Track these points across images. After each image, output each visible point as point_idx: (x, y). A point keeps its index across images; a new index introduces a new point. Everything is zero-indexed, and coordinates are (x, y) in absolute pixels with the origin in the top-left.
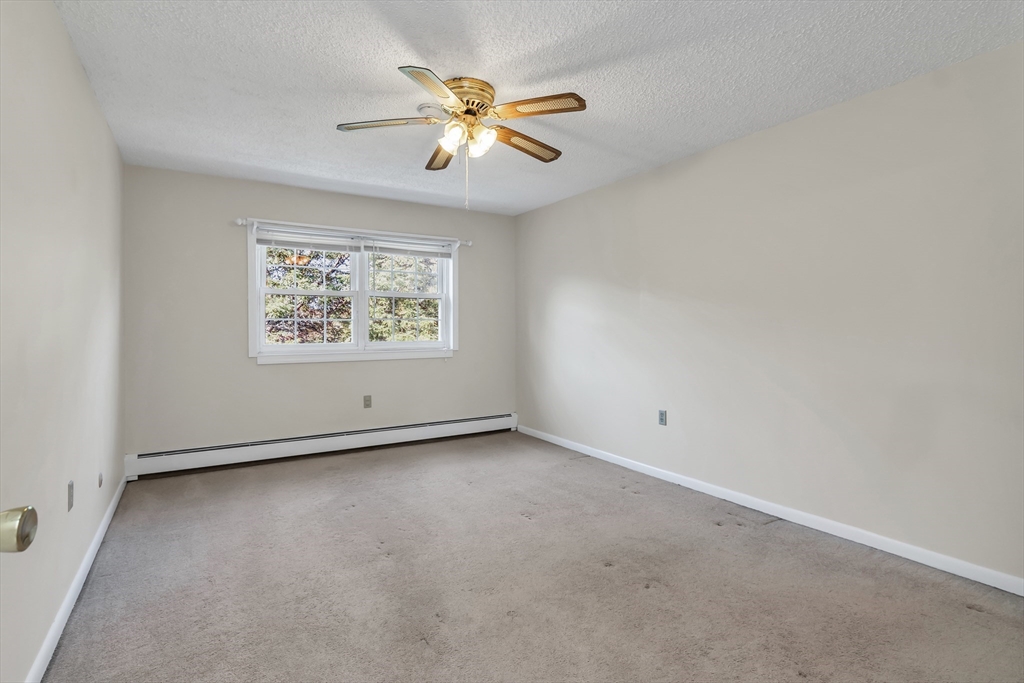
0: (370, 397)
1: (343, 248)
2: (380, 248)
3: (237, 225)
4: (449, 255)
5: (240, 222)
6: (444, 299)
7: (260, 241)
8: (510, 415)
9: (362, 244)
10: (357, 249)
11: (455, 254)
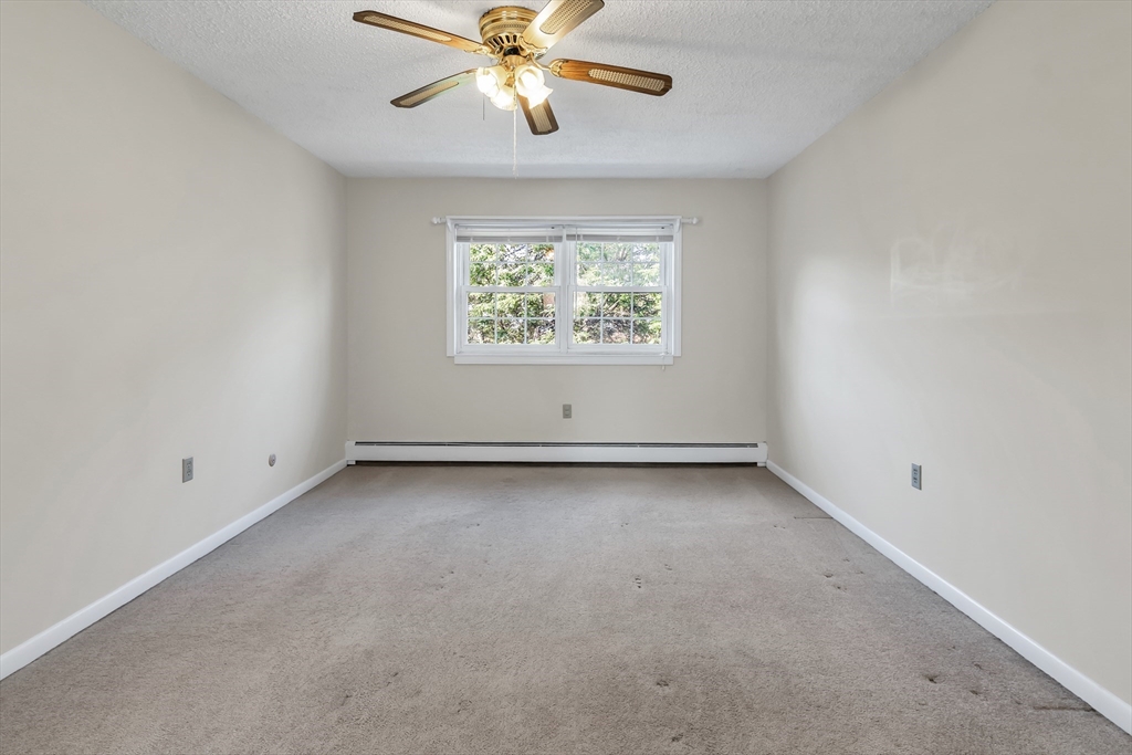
0: (570, 406)
1: (542, 239)
2: (584, 236)
3: (433, 224)
4: (670, 238)
5: (435, 221)
6: (665, 293)
7: (460, 239)
8: (755, 445)
9: (564, 233)
10: (559, 239)
11: (677, 235)
